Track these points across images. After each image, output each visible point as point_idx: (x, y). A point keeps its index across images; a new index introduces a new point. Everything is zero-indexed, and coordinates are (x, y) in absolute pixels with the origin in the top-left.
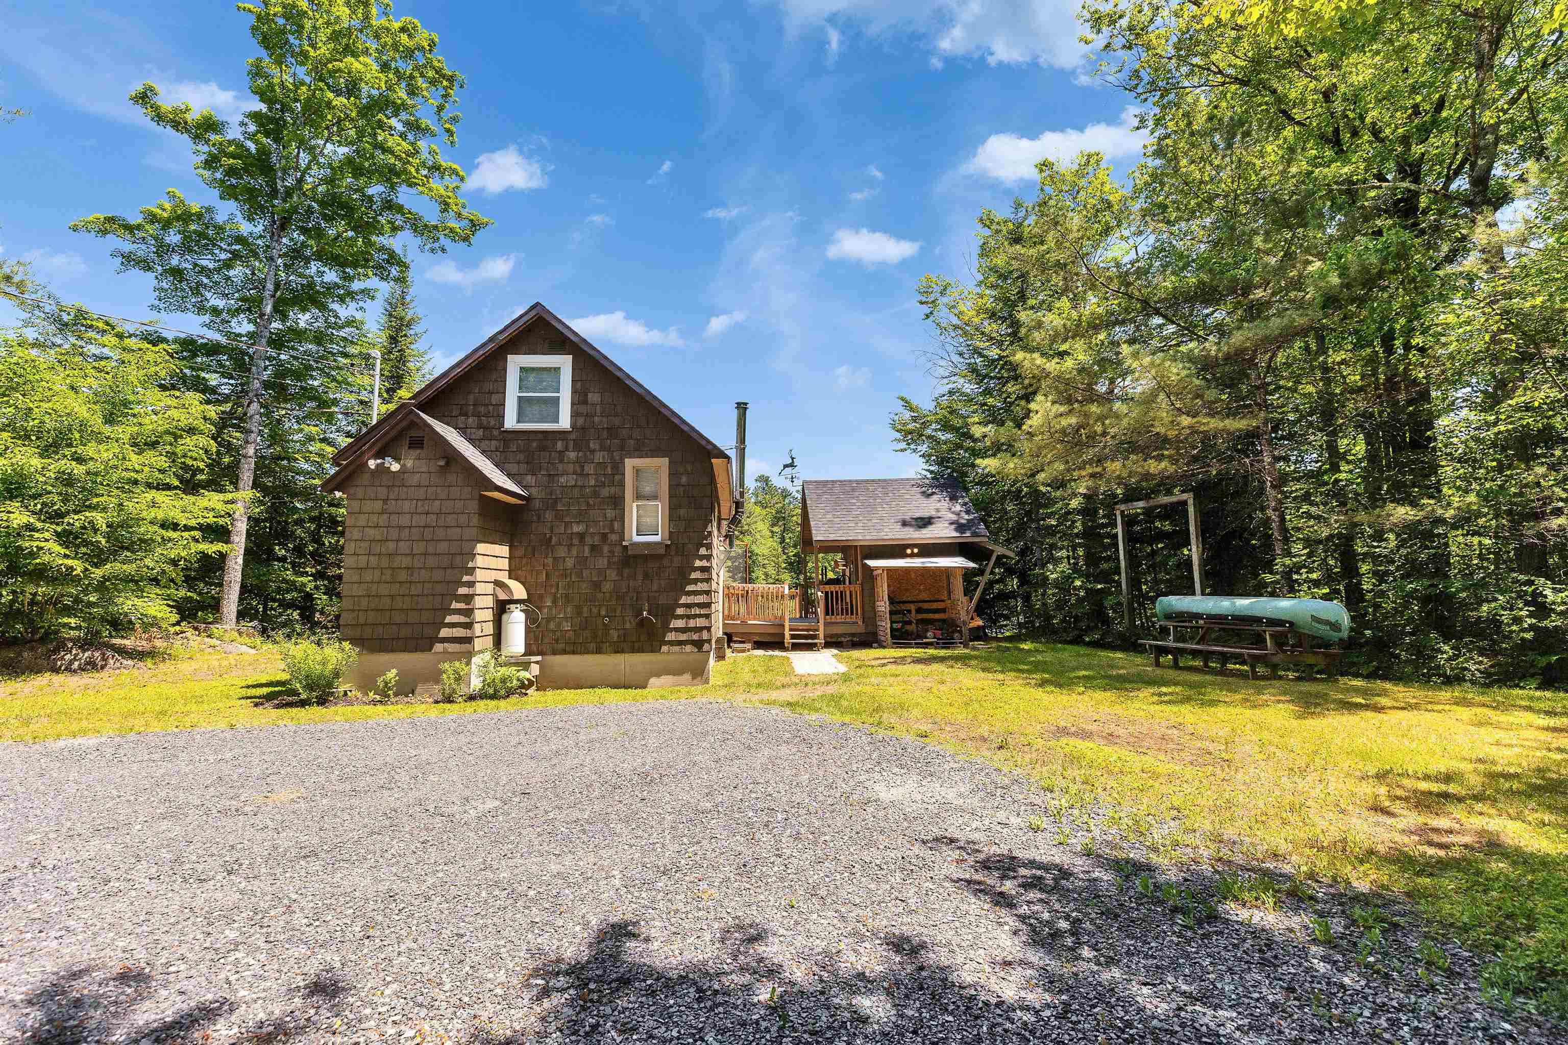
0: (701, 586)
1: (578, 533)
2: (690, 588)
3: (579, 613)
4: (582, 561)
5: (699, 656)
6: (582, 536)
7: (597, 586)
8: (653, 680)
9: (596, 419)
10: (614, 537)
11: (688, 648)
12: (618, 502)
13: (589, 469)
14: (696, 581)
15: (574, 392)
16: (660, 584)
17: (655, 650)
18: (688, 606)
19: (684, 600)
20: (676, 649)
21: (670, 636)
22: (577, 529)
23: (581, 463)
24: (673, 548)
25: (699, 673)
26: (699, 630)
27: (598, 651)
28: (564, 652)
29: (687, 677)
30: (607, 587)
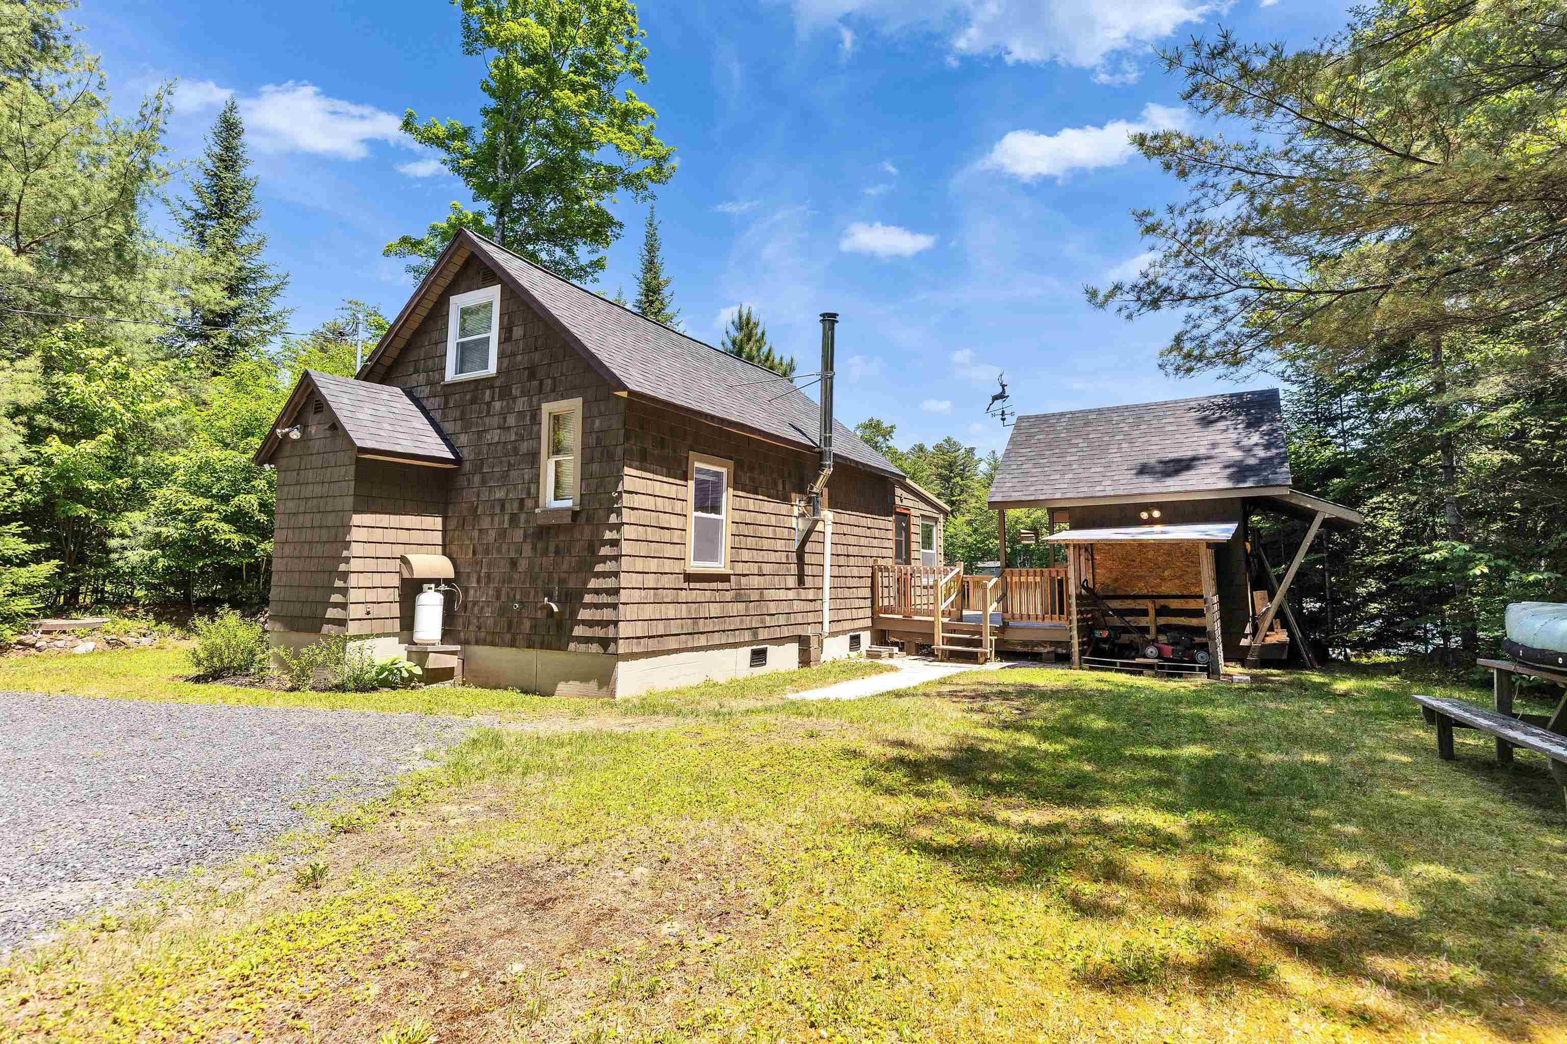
0: (609, 566)
1: (499, 500)
2: (599, 568)
3: (498, 598)
4: (502, 534)
5: (605, 659)
6: (502, 503)
7: (514, 563)
8: (562, 686)
9: (519, 358)
10: (529, 503)
11: (595, 648)
12: (533, 458)
13: (511, 421)
14: (605, 559)
15: (501, 328)
16: (570, 563)
17: (562, 647)
18: (597, 592)
19: (593, 584)
20: (582, 647)
21: (578, 631)
22: (500, 494)
23: (503, 415)
24: (584, 515)
25: (606, 680)
26: (604, 624)
27: (513, 644)
28: (484, 643)
29: (593, 684)
30: (523, 565)
